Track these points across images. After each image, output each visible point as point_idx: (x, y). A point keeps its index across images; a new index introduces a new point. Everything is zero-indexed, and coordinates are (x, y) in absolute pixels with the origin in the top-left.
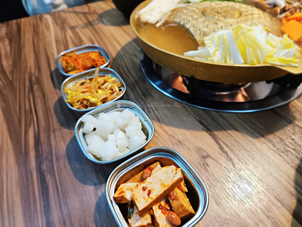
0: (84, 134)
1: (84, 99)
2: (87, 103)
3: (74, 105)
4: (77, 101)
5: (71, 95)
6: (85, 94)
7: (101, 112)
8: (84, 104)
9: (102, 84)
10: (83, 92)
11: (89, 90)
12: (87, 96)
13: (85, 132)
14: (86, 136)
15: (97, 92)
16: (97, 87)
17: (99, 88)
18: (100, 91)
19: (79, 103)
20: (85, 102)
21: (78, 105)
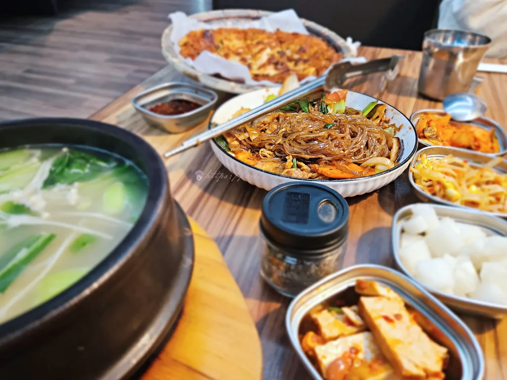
0: (403, 231)
1: (439, 183)
2: (440, 190)
3: (417, 181)
4: (426, 179)
5: (425, 167)
6: (446, 176)
7: (452, 216)
8: (433, 189)
9: (488, 183)
10: (446, 174)
11: (458, 176)
12: (448, 182)
13: (406, 229)
14: (404, 235)
15: (468, 187)
16: (475, 180)
17: (478, 184)
18: (474, 188)
19: (428, 183)
20: (437, 188)
21: (424, 186)
